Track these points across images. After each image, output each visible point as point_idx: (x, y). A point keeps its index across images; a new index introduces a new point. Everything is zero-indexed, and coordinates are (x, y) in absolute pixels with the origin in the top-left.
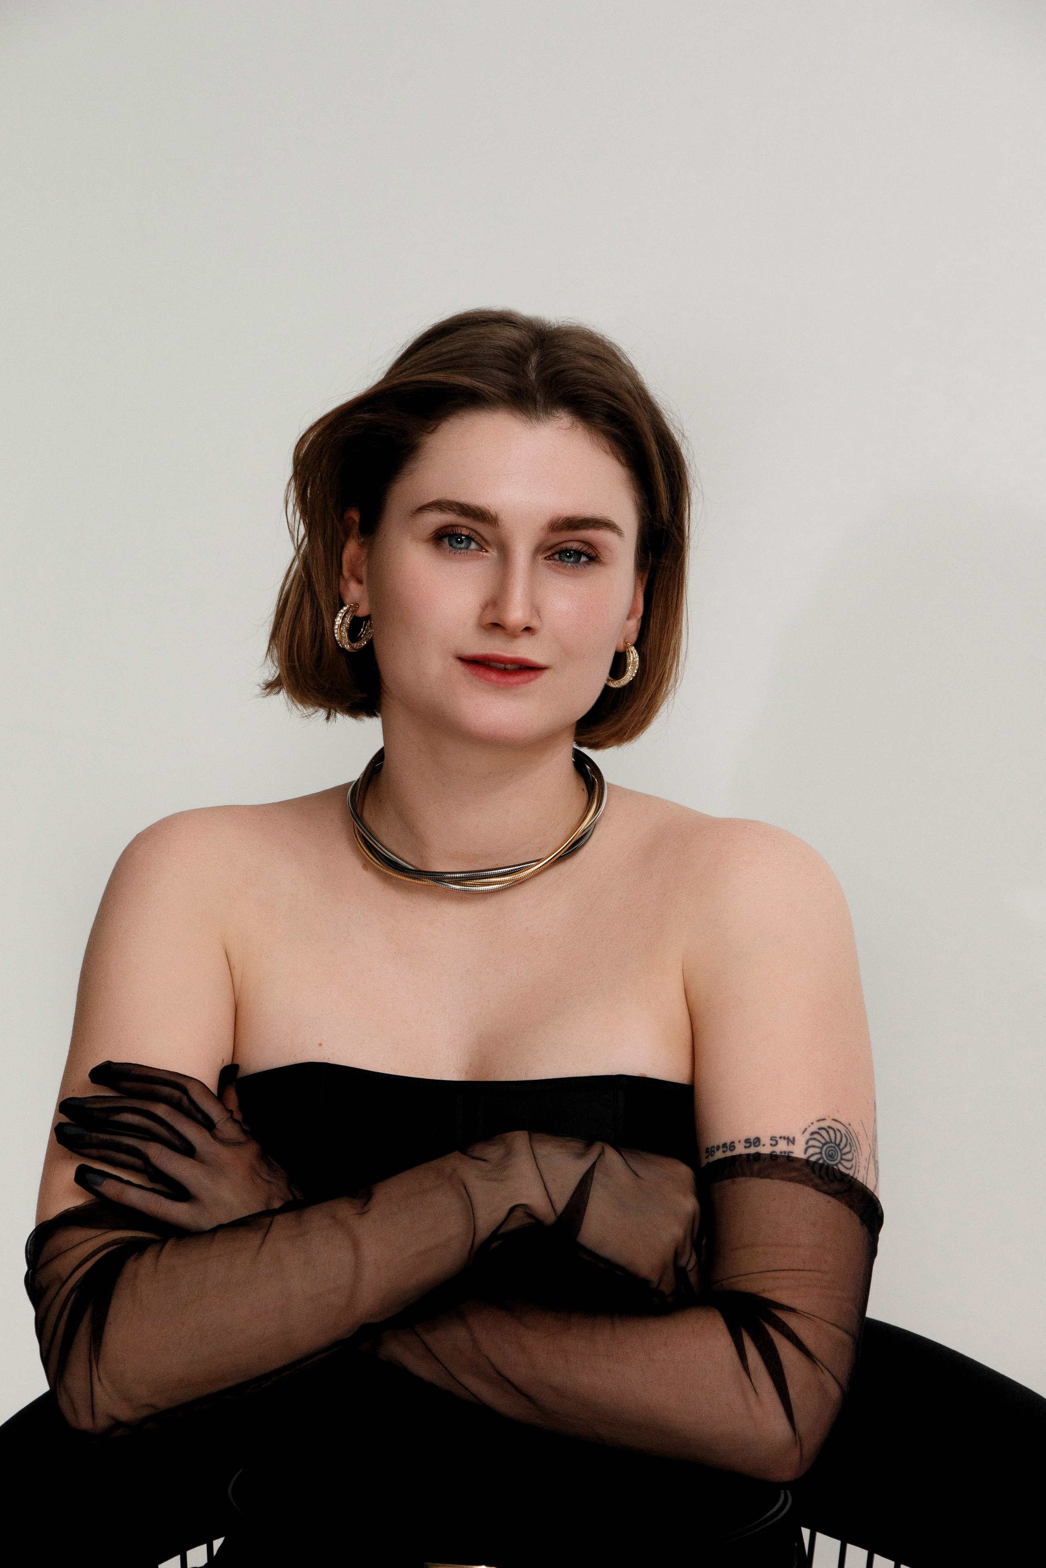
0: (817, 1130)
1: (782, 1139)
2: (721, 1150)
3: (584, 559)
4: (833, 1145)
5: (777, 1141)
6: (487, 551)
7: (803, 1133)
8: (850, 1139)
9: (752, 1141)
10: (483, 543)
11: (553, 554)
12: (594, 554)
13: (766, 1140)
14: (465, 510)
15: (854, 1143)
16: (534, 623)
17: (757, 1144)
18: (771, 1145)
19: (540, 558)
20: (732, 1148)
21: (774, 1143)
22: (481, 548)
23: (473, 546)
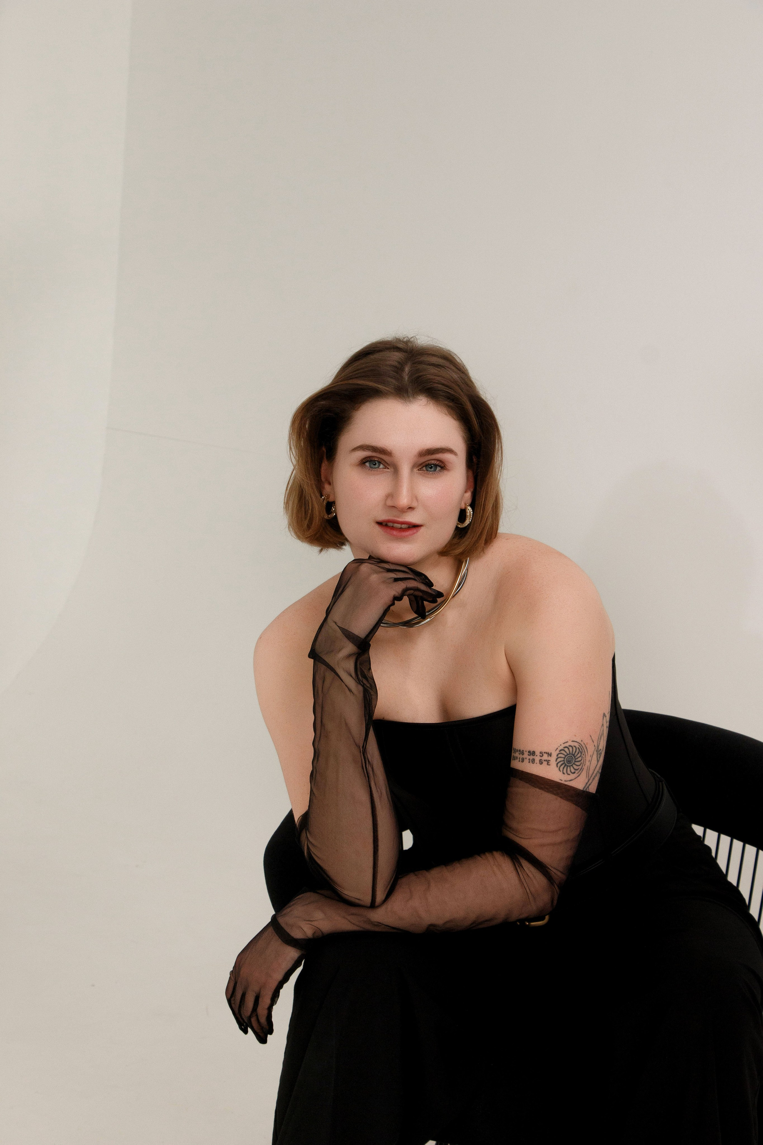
0: (563, 749)
1: (546, 754)
2: (518, 752)
3: (438, 468)
4: (571, 755)
5: (543, 754)
6: (388, 469)
7: (556, 751)
8: (581, 749)
9: (531, 752)
10: (386, 465)
11: (423, 467)
12: (443, 465)
13: (537, 753)
14: (374, 449)
15: (583, 751)
16: (414, 504)
17: (534, 754)
18: (540, 756)
19: (415, 470)
20: (523, 754)
21: (541, 755)
22: (386, 467)
23: (381, 466)
